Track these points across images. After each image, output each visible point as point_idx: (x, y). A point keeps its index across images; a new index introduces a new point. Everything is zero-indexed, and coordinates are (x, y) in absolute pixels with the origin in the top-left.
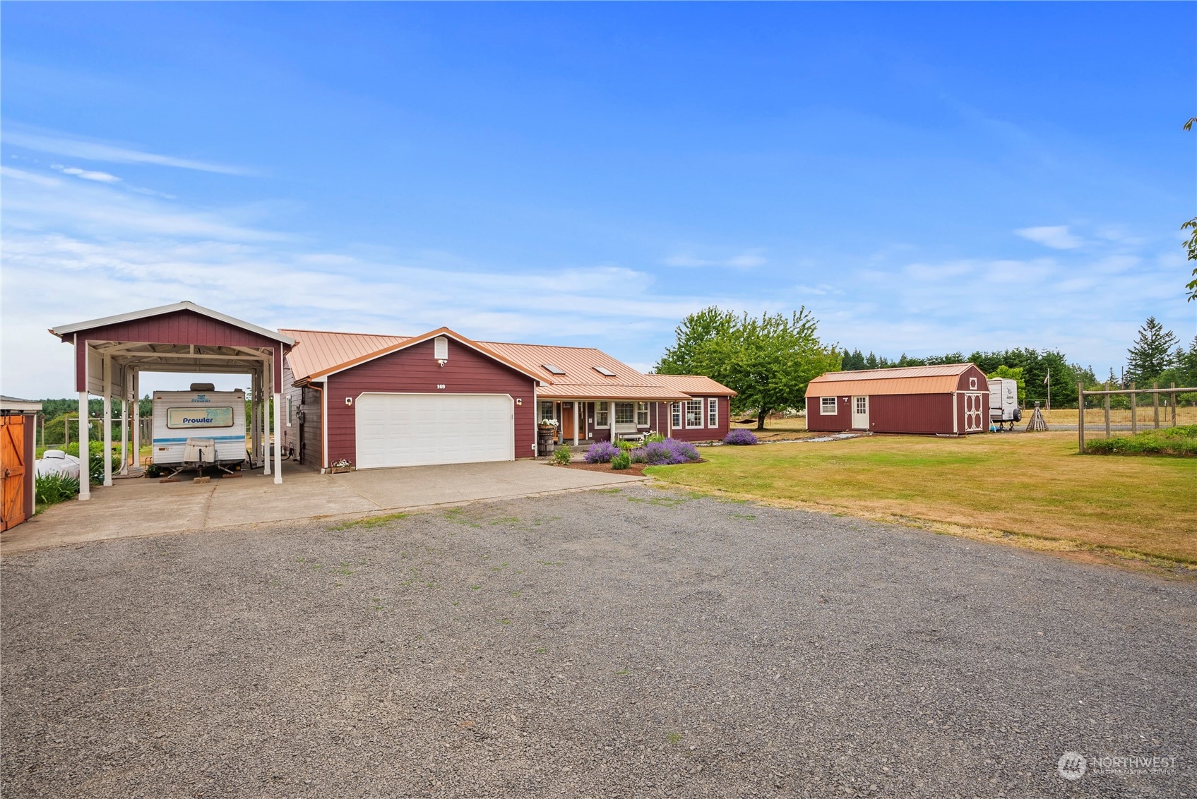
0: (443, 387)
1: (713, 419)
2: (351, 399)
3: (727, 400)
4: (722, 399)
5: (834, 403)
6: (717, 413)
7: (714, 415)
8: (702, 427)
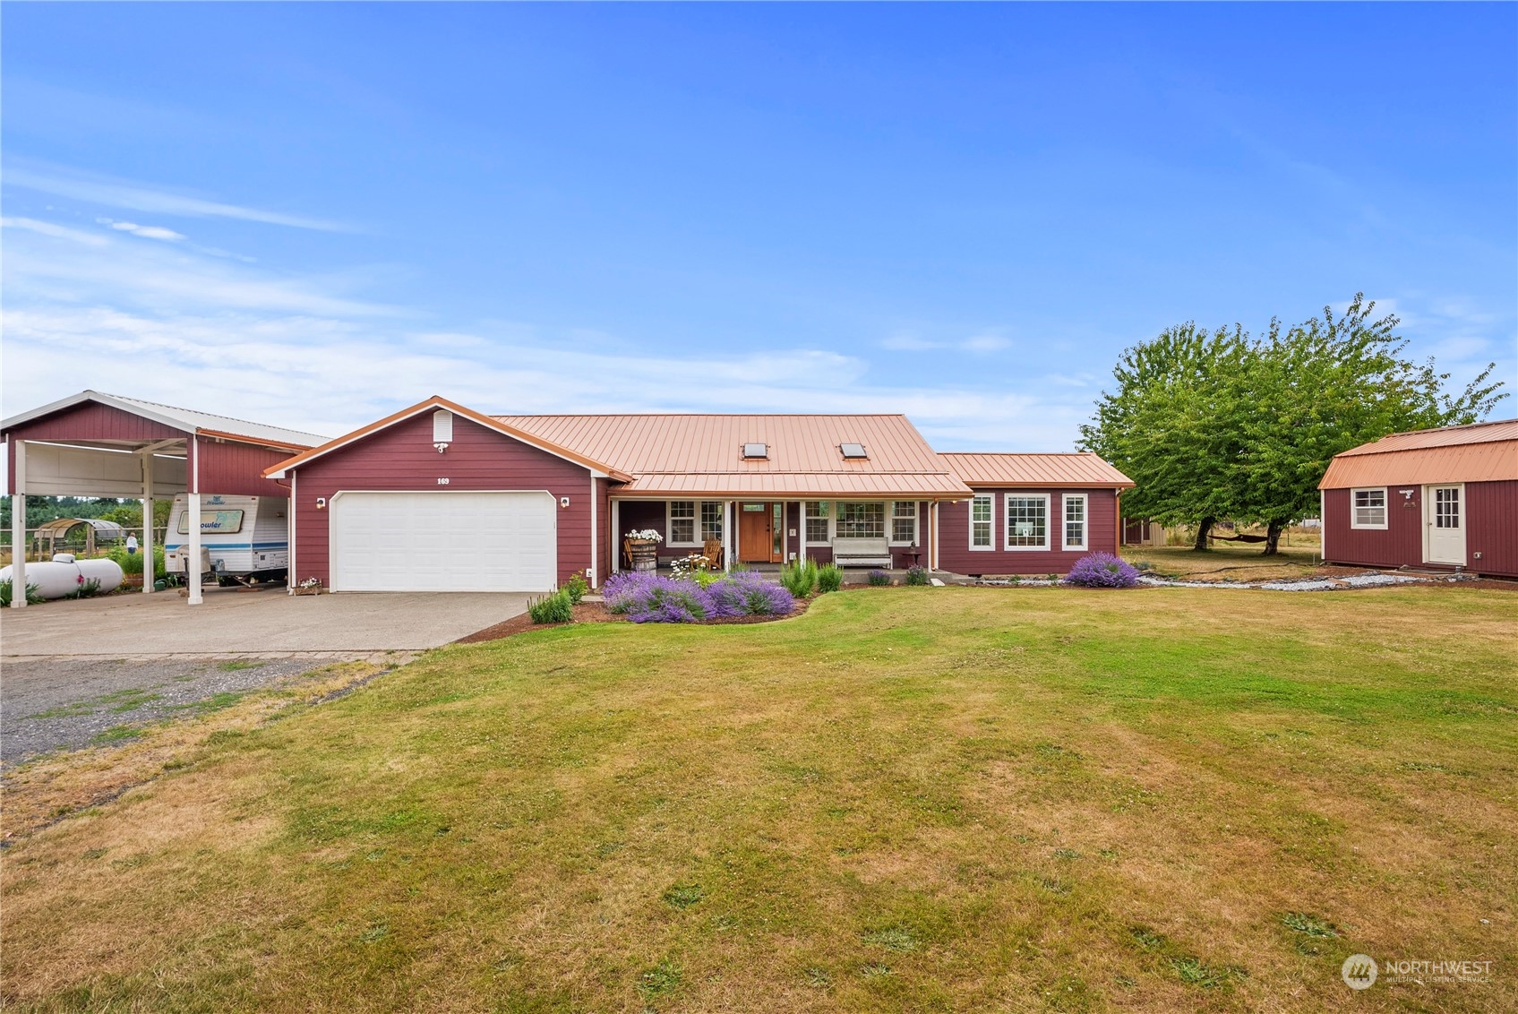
0: (446, 481)
1: (1074, 534)
2: (323, 500)
3: (1114, 497)
4: (1098, 494)
5: (1381, 503)
6: (1085, 522)
7: (1078, 526)
8: (1047, 547)
